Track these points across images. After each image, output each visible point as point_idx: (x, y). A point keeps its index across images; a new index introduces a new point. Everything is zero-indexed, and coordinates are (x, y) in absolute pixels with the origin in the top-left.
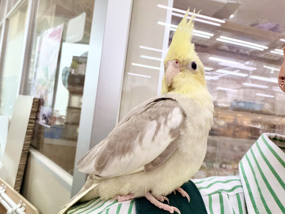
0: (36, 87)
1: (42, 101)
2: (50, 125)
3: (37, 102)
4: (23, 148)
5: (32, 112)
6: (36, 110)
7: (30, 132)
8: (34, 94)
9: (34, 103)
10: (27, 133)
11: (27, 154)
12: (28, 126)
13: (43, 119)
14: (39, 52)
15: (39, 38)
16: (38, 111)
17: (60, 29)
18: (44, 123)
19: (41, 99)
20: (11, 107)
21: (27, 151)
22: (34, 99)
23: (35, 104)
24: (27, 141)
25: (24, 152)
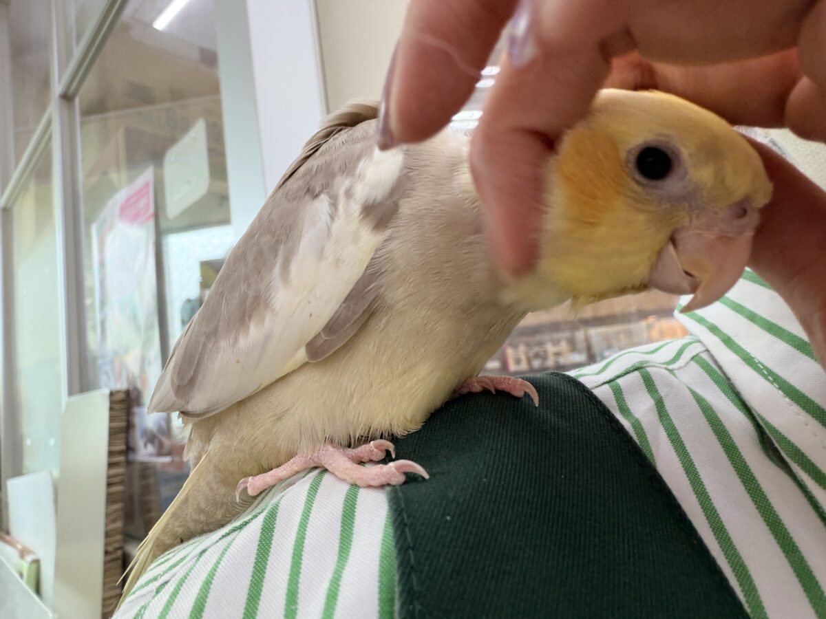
0: (112, 362)
1: (133, 396)
2: (169, 454)
3: (122, 401)
4: (106, 545)
5: (113, 433)
6: (123, 424)
7: (118, 493)
8: (111, 383)
9: (113, 406)
10: (110, 499)
11: (120, 562)
12: (109, 477)
13: (145, 445)
14: (102, 264)
15: (94, 229)
16: (129, 427)
17: (147, 185)
18: (151, 455)
19: (131, 389)
20: (52, 442)
21: (119, 553)
22: (112, 394)
23: (118, 406)
24: (114, 521)
25: (109, 557)
